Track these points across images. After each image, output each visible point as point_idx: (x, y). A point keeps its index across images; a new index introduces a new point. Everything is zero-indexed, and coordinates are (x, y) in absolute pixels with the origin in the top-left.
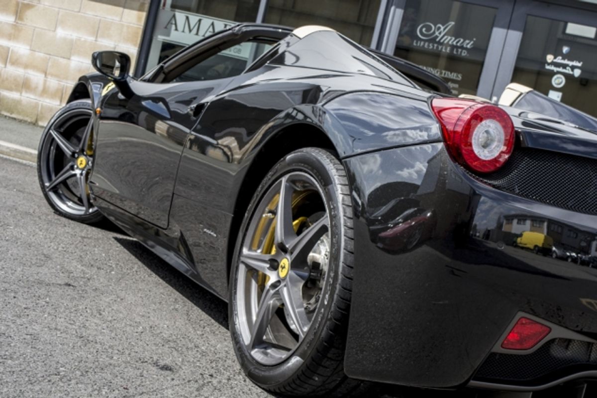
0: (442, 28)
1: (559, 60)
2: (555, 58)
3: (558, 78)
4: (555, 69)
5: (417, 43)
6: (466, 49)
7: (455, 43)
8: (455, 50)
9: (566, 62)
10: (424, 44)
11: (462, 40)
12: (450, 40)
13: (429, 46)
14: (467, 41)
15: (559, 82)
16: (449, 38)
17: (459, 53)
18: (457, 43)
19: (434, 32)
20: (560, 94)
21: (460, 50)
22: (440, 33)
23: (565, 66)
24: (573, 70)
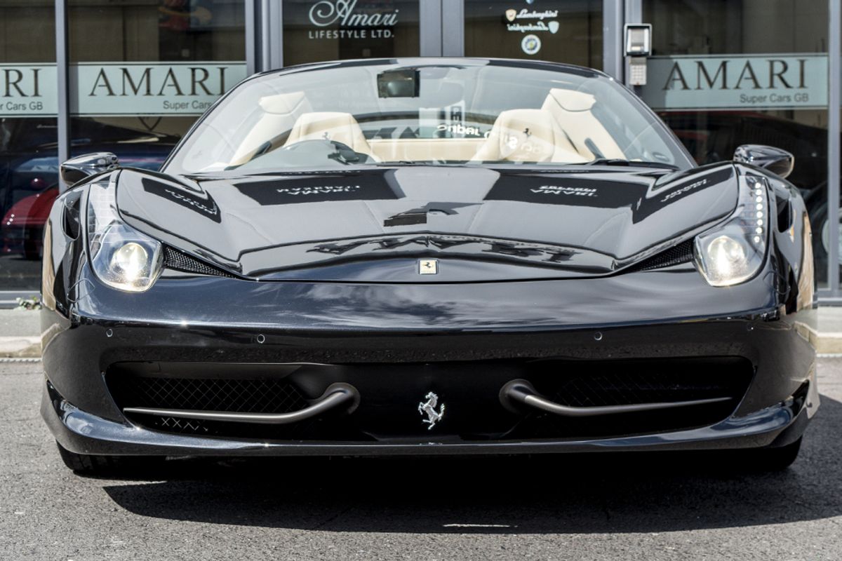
0: (346, 5)
1: (524, 14)
3: (529, 40)
4: (523, 29)
5: (314, 35)
6: (388, 27)
7: (369, 23)
8: (373, 32)
9: (534, 15)
10: (325, 33)
11: (379, 16)
12: (363, 18)
13: (332, 35)
14: (387, 16)
15: (533, 46)
16: (360, 16)
17: (380, 36)
18: (373, 22)
19: (335, 13)
22: (344, 13)
23: (534, 21)
24: (547, 25)
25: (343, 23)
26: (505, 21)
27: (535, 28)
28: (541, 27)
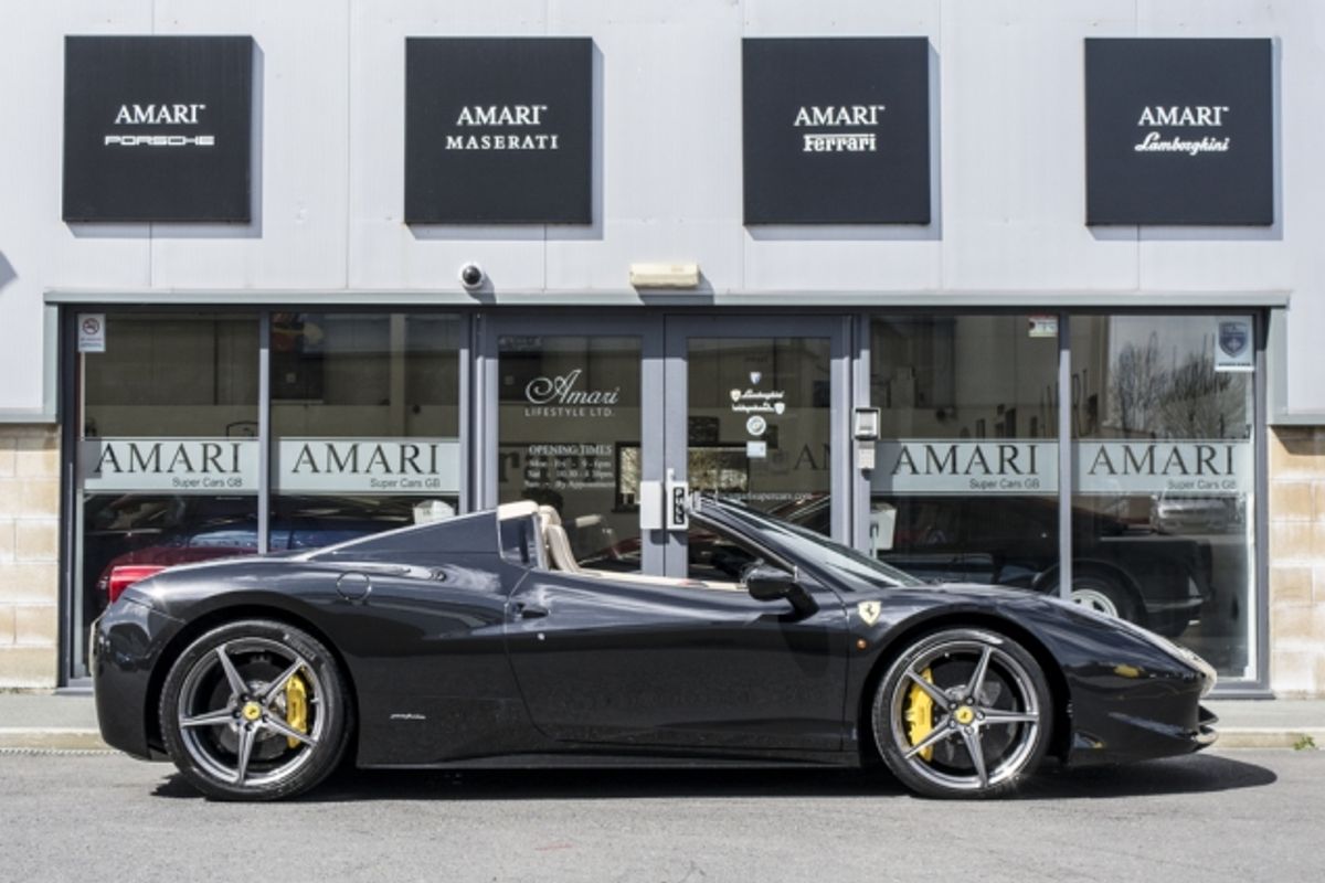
0: (564, 382)
1: (749, 395)
2: (743, 393)
3: (755, 421)
4: (748, 409)
5: (530, 412)
6: (609, 405)
7: (589, 401)
8: (592, 410)
9: (760, 395)
10: (543, 411)
11: (599, 394)
12: (580, 398)
13: (550, 413)
14: (608, 394)
15: (758, 427)
16: (579, 394)
17: (599, 413)
18: (592, 400)
19: (553, 391)
20: (763, 444)
22: (563, 390)
23: (760, 402)
24: (772, 406)
25: (562, 400)
26: (730, 402)
27: (760, 409)
28: (766, 408)
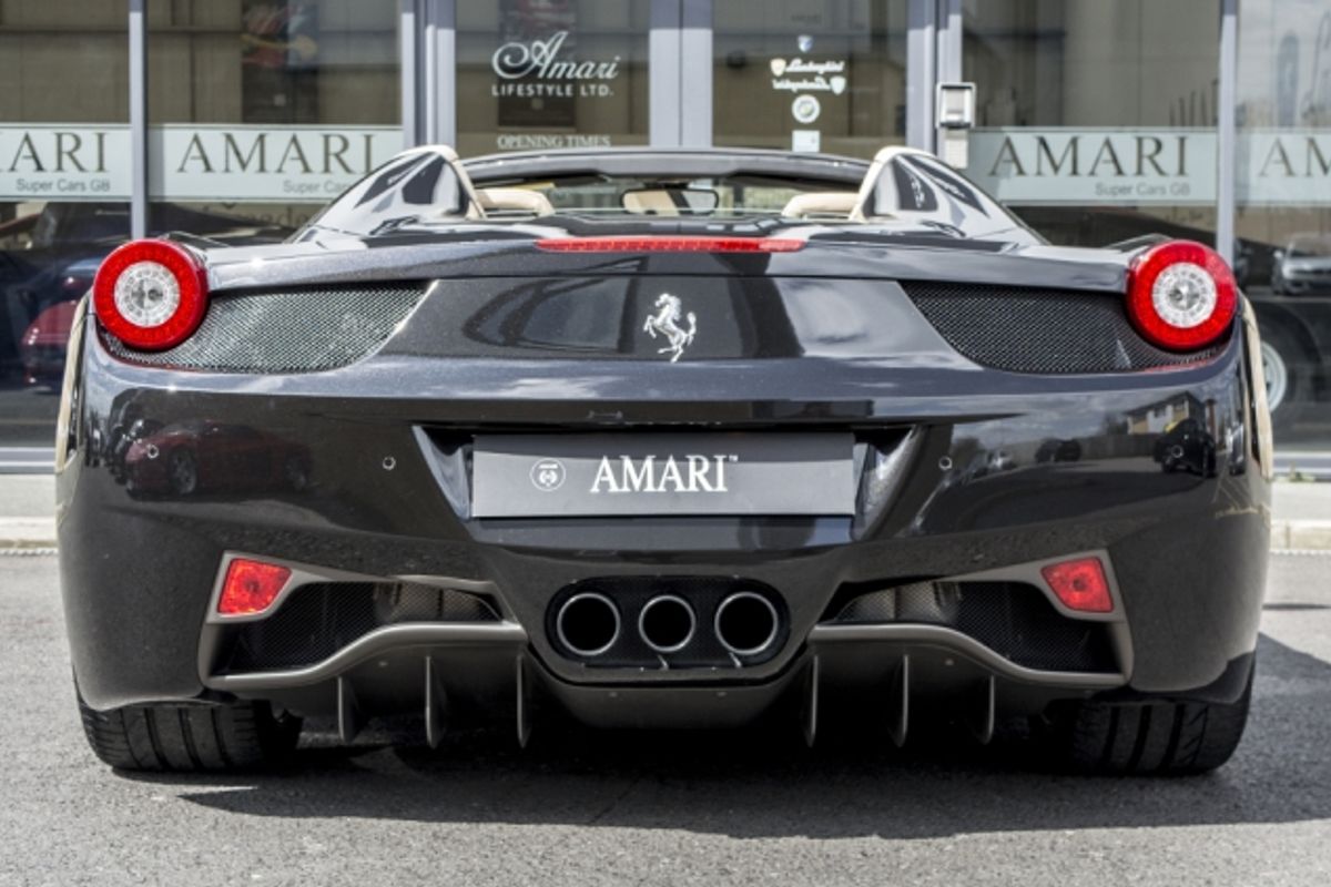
0: (545, 48)
1: (797, 66)
2: (788, 64)
3: (803, 103)
4: (794, 86)
5: (499, 90)
6: (605, 81)
7: (578, 75)
8: (583, 88)
9: (811, 67)
10: (515, 88)
11: (592, 65)
12: (568, 69)
13: (525, 91)
14: (604, 66)
15: (808, 111)
16: (565, 66)
17: (593, 92)
18: (583, 73)
19: (530, 61)
20: (815, 135)
21: (593, 87)
22: (543, 60)
23: (811, 76)
24: (828, 82)
25: (541, 74)
26: (770, 76)
27: (812, 86)
28: (820, 84)
